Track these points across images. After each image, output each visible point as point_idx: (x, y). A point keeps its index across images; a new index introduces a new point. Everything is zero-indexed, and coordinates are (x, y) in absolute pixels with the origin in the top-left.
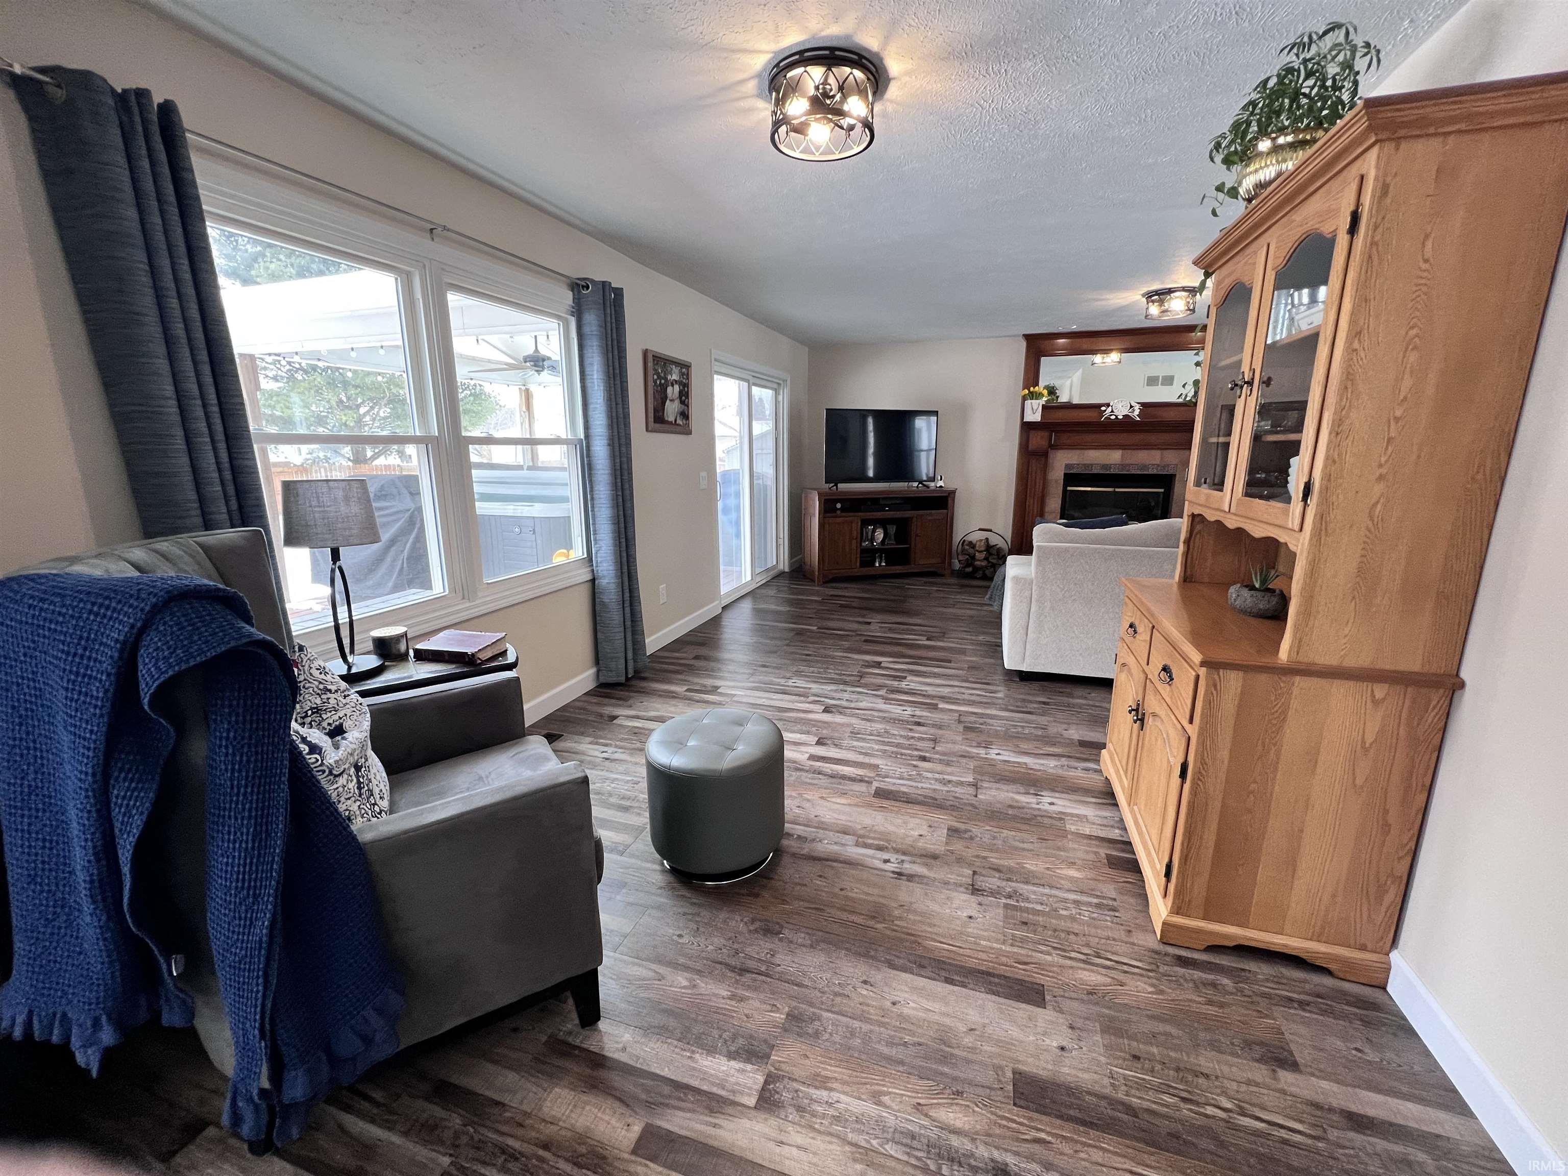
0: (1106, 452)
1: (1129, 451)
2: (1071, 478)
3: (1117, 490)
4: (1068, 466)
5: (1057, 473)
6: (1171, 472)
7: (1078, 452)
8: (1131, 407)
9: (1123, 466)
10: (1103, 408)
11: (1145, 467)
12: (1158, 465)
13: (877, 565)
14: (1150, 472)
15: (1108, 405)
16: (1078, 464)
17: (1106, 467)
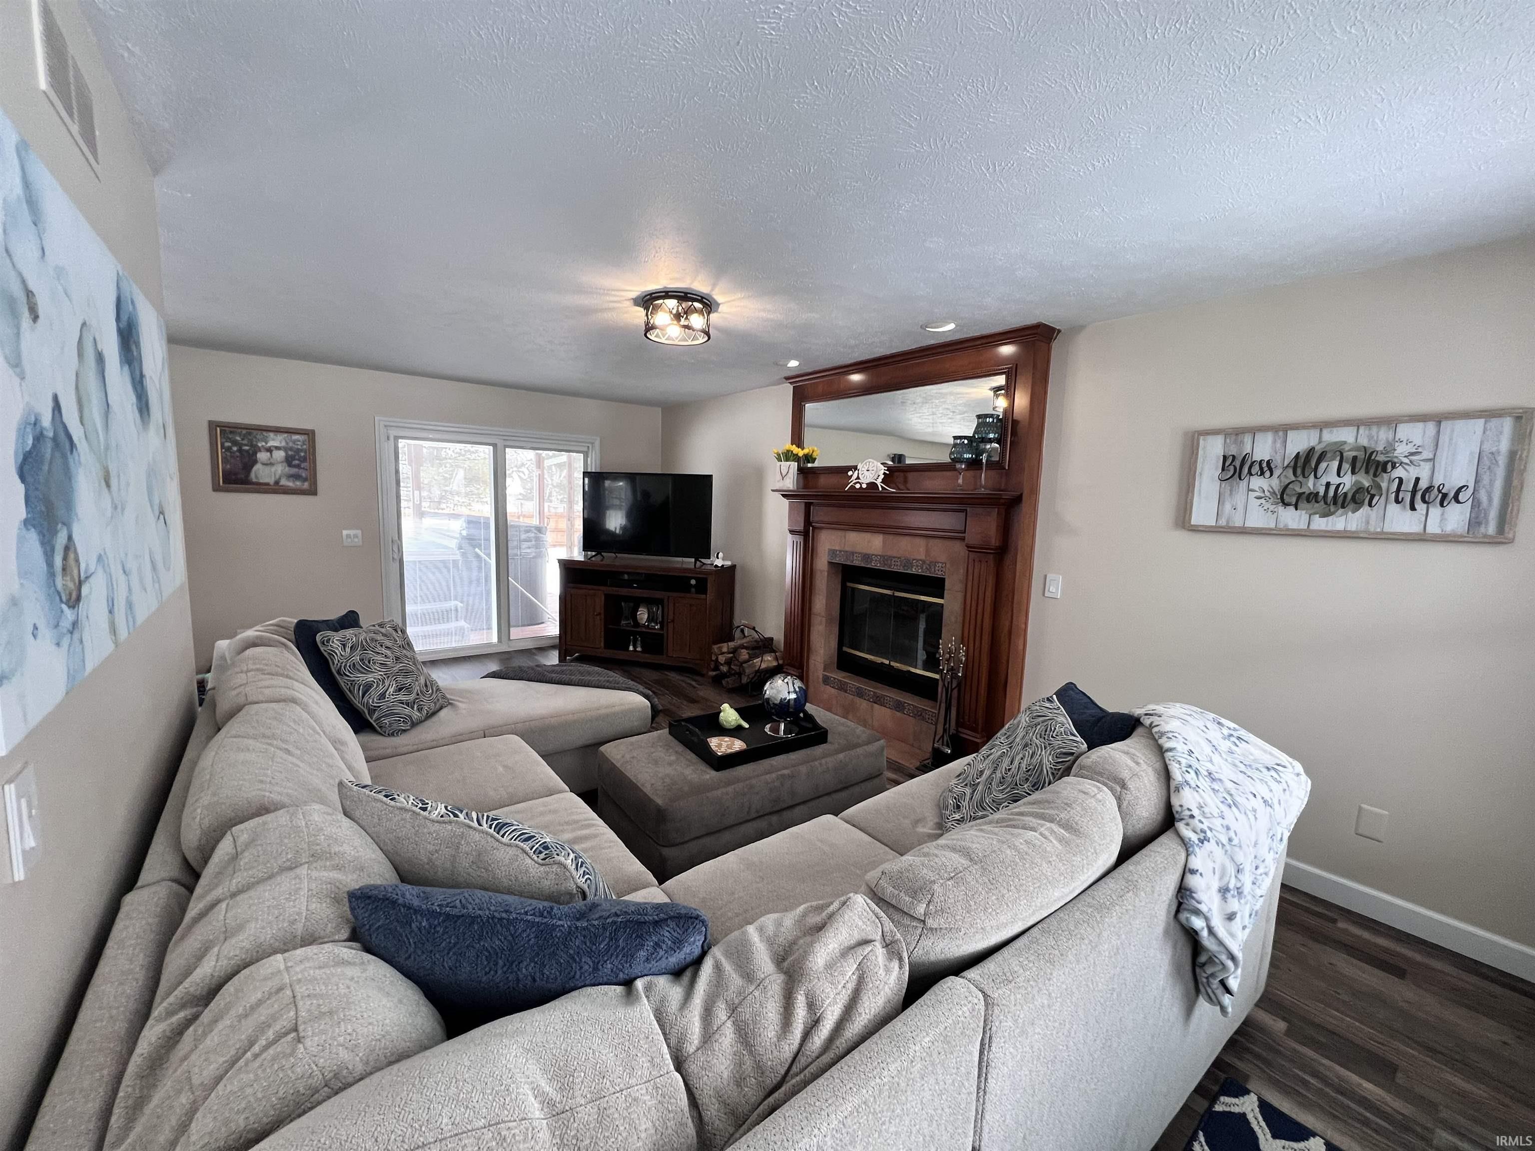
0: (869, 536)
3: (897, 594)
4: (833, 552)
5: (820, 561)
6: (939, 574)
7: (839, 533)
9: (885, 559)
10: (849, 473)
11: (908, 563)
12: (924, 562)
13: (631, 648)
15: (852, 470)
16: (840, 551)
17: (867, 557)
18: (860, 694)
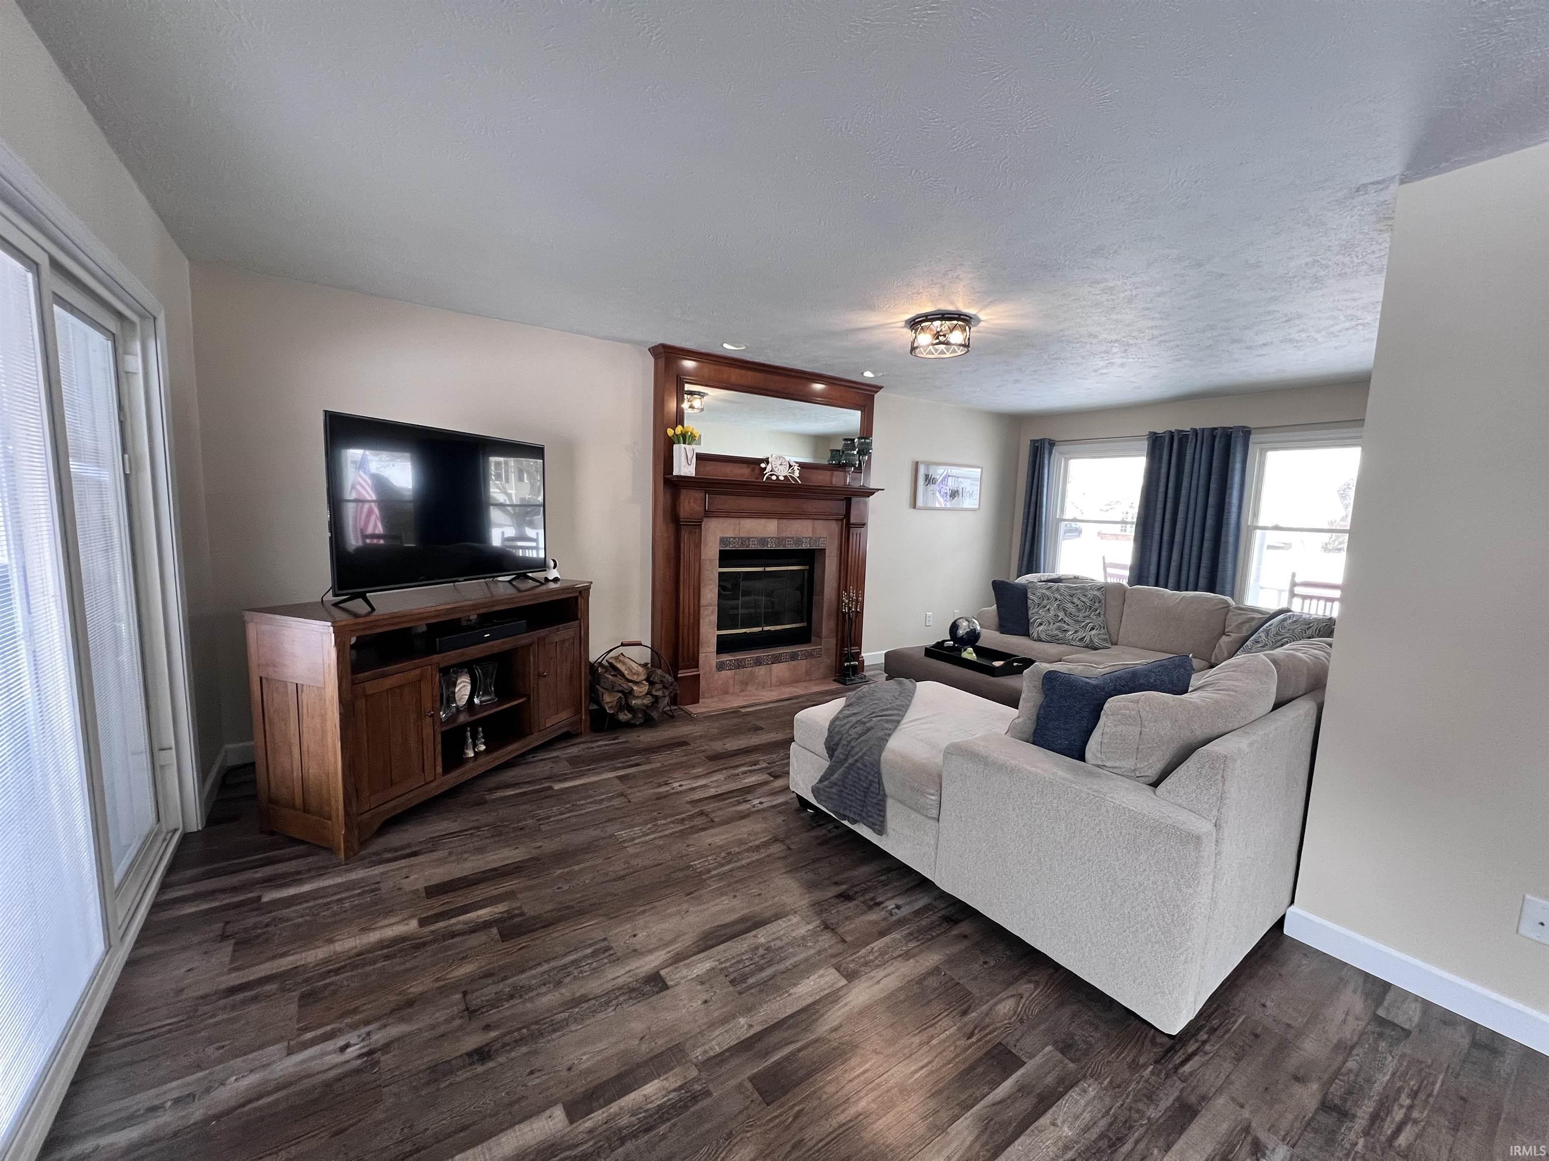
0: (763, 521)
1: (785, 521)
2: (727, 557)
3: (768, 569)
4: (723, 541)
5: (711, 551)
6: (822, 546)
7: (733, 521)
8: (790, 466)
9: (780, 540)
10: (763, 465)
11: (799, 541)
12: (811, 538)
13: (472, 755)
14: (804, 547)
15: (767, 461)
16: (735, 538)
17: (763, 541)
18: (758, 662)
